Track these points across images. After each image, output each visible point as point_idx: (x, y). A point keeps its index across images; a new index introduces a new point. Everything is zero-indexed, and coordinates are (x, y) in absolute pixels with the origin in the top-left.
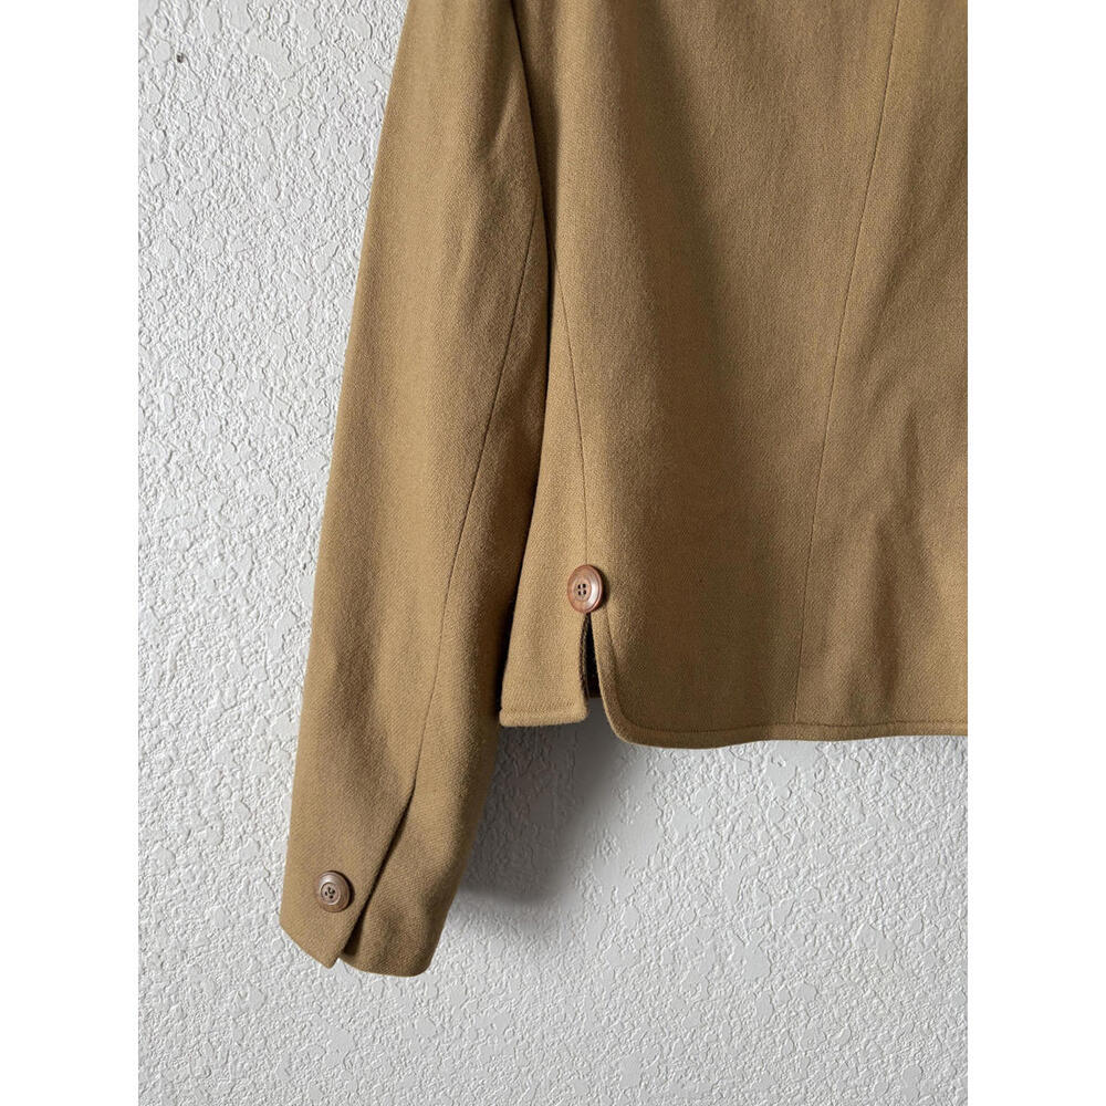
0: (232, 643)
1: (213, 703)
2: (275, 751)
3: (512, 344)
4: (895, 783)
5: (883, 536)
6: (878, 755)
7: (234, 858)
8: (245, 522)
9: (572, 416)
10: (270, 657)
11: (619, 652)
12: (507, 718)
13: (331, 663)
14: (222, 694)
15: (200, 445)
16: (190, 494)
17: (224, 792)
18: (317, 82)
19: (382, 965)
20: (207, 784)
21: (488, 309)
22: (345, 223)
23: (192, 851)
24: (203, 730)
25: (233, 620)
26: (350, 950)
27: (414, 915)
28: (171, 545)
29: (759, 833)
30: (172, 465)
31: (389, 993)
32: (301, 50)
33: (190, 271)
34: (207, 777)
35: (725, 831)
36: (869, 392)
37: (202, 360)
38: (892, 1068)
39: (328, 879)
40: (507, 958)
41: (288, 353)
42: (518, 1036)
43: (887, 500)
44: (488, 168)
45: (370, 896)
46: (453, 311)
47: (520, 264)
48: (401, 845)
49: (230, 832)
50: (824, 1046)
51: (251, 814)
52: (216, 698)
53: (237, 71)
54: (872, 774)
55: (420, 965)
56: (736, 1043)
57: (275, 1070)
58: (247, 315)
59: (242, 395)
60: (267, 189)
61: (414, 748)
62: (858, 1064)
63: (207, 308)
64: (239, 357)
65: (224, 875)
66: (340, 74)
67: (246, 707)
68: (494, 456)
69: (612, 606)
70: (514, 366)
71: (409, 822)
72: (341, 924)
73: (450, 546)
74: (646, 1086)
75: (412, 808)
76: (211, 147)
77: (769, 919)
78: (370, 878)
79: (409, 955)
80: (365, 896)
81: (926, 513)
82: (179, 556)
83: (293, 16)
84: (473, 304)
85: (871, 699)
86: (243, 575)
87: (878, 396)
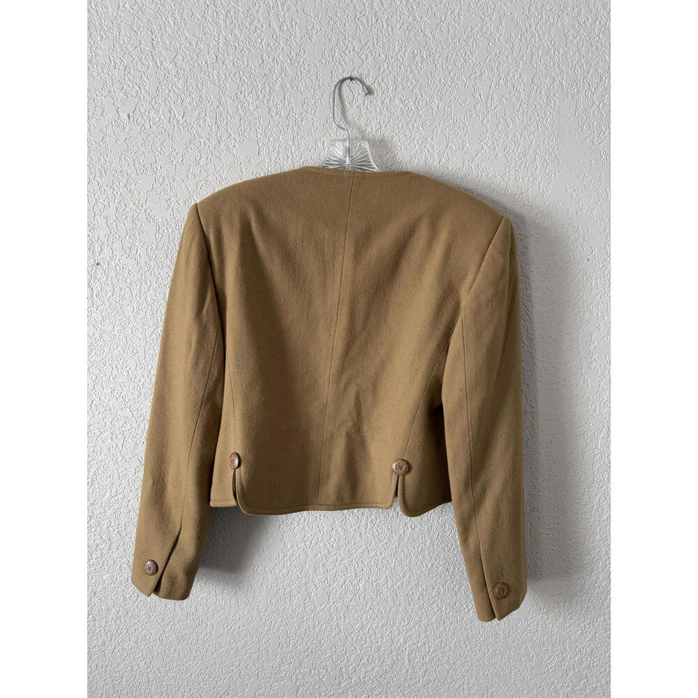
0: (115, 472)
1: (108, 495)
2: (132, 513)
3: (210, 376)
4: (373, 525)
5: (349, 437)
6: (366, 514)
7: (115, 555)
8: (120, 426)
9: (231, 400)
10: (130, 477)
11: (244, 483)
12: (212, 504)
13: (150, 482)
14: (111, 491)
15: (104, 398)
16: (100, 416)
17: (111, 529)
18: (148, 273)
19: (169, 596)
20: (105, 526)
21: (201, 365)
22: (158, 320)
23: (99, 552)
24: (103, 505)
25: (116, 462)
26: (156, 590)
27: (181, 576)
28: (92, 434)
29: (321, 545)
30: (93, 406)
31: (177, 610)
32: (142, 262)
33: (101, 336)
34: (105, 524)
35: (308, 543)
36: (342, 386)
37: (105, 367)
38: (379, 640)
39: (149, 563)
40: (224, 595)
41: (137, 365)
42: (229, 627)
43: (350, 424)
44: (200, 320)
45: (164, 570)
46: (189, 365)
47: (212, 350)
48: (176, 550)
49: (113, 545)
50: (351, 630)
51: (122, 538)
52: (109, 492)
53: (118, 269)
54: (364, 522)
55: (185, 596)
56: (317, 629)
57: (131, 643)
58: (122, 352)
59: (120, 381)
60: (129, 308)
61: (180, 514)
62: (366, 638)
63: (107, 350)
64: (119, 367)
65: (111, 562)
66: (156, 270)
67: (121, 496)
68: (204, 413)
69: (242, 467)
70: (211, 383)
71: (179, 541)
72: (153, 581)
73: (189, 444)
74: (282, 648)
75: (180, 535)
76: (109, 294)
77: (327, 578)
78: (164, 562)
79: (180, 592)
80: (162, 569)
81: (365, 428)
82: (95, 438)
83: (139, 251)
84: (196, 363)
85: (346, 495)
86: (120, 445)
87: (346, 387)
